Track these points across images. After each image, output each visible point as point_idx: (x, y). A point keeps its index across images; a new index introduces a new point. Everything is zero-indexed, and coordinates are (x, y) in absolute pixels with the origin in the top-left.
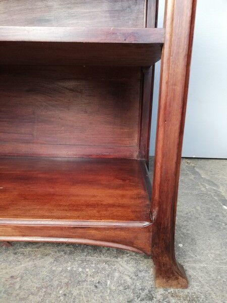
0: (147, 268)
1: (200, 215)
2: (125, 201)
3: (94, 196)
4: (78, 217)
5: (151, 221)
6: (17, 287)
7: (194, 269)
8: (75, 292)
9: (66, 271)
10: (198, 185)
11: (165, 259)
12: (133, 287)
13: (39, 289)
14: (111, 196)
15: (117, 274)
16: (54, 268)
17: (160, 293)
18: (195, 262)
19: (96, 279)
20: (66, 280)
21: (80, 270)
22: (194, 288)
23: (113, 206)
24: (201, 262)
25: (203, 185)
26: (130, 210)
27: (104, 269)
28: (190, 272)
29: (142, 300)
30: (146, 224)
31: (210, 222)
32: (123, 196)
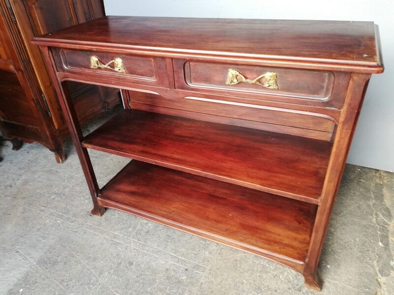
1: (355, 246)
2: (295, 244)
3: (279, 235)
5: (305, 262)
8: (264, 276)
9: (260, 264)
10: (372, 215)
11: (310, 278)
12: (292, 282)
13: (249, 270)
14: (288, 237)
15: (286, 273)
16: (255, 261)
17: (305, 289)
18: (332, 279)
19: (275, 273)
20: (260, 269)
21: (268, 265)
23: (288, 245)
24: (336, 280)
25: (376, 214)
26: (296, 251)
27: (280, 269)
29: (295, 290)
30: (301, 263)
31: (360, 254)
32: (295, 239)
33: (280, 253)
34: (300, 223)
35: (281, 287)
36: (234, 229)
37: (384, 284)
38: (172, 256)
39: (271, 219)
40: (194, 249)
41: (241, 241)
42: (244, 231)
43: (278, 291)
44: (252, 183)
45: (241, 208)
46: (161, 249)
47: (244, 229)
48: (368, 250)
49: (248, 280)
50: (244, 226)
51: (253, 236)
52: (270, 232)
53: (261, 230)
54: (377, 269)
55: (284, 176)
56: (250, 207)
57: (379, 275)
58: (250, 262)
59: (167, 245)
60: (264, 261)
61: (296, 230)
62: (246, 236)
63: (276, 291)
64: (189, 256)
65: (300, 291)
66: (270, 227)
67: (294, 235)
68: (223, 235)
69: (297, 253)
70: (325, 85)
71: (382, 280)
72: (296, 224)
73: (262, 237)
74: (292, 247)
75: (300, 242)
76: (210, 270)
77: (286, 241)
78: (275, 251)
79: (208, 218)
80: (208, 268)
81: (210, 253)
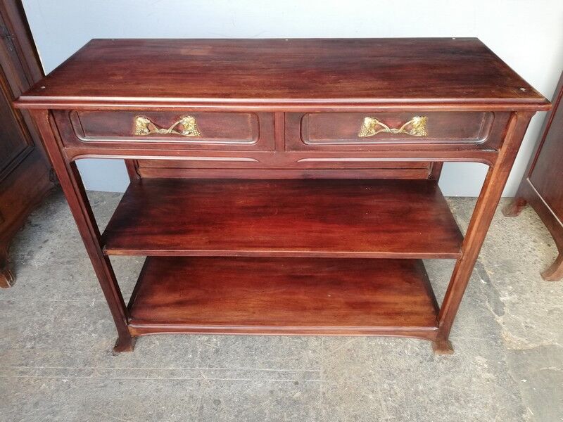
0: (428, 345)
2: (418, 309)
4: (395, 325)
5: (438, 327)
6: (355, 355)
7: (456, 340)
8: (390, 358)
9: (378, 345)
11: (443, 343)
12: (421, 354)
13: (369, 356)
14: (407, 304)
16: (370, 343)
17: (437, 357)
19: (398, 350)
20: (381, 351)
21: (386, 344)
22: (457, 353)
23: (411, 313)
26: (423, 317)
27: (401, 343)
28: (454, 343)
30: (435, 328)
32: (415, 303)
33: (408, 325)
34: (410, 283)
35: (412, 363)
36: (343, 312)
37: (504, 323)
38: (268, 372)
39: (377, 287)
40: (291, 354)
41: (359, 324)
42: (356, 312)
43: (412, 370)
44: (380, 251)
45: (336, 283)
46: (248, 368)
47: (354, 308)
48: (475, 292)
49: (373, 369)
50: (353, 306)
51: (369, 314)
52: (385, 303)
53: (374, 303)
54: (492, 310)
55: (409, 234)
56: (346, 279)
57: (496, 316)
58: (365, 346)
59: (254, 360)
60: (380, 341)
61: (410, 292)
62: (361, 317)
63: (409, 370)
64: (290, 364)
65: (433, 361)
66: (380, 297)
67: (410, 299)
68: (334, 324)
69: (427, 319)
70: (481, 125)
71: (500, 320)
72: (406, 286)
73: (379, 311)
74: (417, 313)
75: (421, 305)
76: (325, 372)
77: (408, 309)
78: (402, 325)
79: (304, 309)
80: (322, 371)
81: (314, 351)
